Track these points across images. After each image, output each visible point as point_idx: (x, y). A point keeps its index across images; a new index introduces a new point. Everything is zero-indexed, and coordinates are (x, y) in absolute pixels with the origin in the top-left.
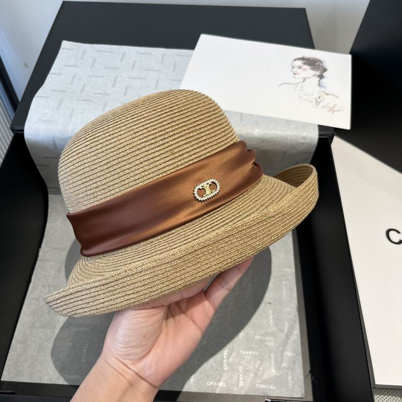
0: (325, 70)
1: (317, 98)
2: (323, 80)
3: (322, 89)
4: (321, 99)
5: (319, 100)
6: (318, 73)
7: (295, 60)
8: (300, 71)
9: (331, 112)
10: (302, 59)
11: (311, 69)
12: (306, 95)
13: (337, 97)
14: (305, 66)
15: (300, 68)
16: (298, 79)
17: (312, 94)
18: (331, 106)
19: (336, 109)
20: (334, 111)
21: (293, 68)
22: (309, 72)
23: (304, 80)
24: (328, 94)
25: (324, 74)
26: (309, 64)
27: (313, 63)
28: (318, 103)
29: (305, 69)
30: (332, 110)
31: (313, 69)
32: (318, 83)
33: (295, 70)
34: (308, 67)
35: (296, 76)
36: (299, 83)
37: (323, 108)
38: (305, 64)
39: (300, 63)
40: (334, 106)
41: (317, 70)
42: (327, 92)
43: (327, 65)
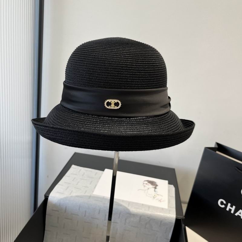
0: (157, 186)
1: (154, 196)
2: (156, 190)
3: (156, 193)
4: (155, 196)
5: (154, 197)
6: (154, 187)
7: (145, 181)
8: (146, 185)
9: (160, 202)
10: (148, 181)
11: (151, 185)
12: (149, 194)
13: (162, 196)
14: (149, 184)
15: (146, 184)
16: (146, 188)
17: (152, 194)
18: (160, 199)
19: (161, 200)
20: (161, 201)
21: (144, 184)
22: (150, 186)
23: (148, 189)
24: (158, 195)
25: (157, 187)
26: (150, 183)
27: (152, 183)
28: (154, 198)
29: (149, 185)
30: (160, 201)
31: (152, 185)
32: (154, 190)
33: (145, 185)
34: (150, 184)
35: (145, 187)
36: (146, 190)
37: (156, 200)
38: (149, 183)
39: (146, 182)
40: (161, 199)
41: (154, 185)
42: (158, 194)
43: (158, 184)
